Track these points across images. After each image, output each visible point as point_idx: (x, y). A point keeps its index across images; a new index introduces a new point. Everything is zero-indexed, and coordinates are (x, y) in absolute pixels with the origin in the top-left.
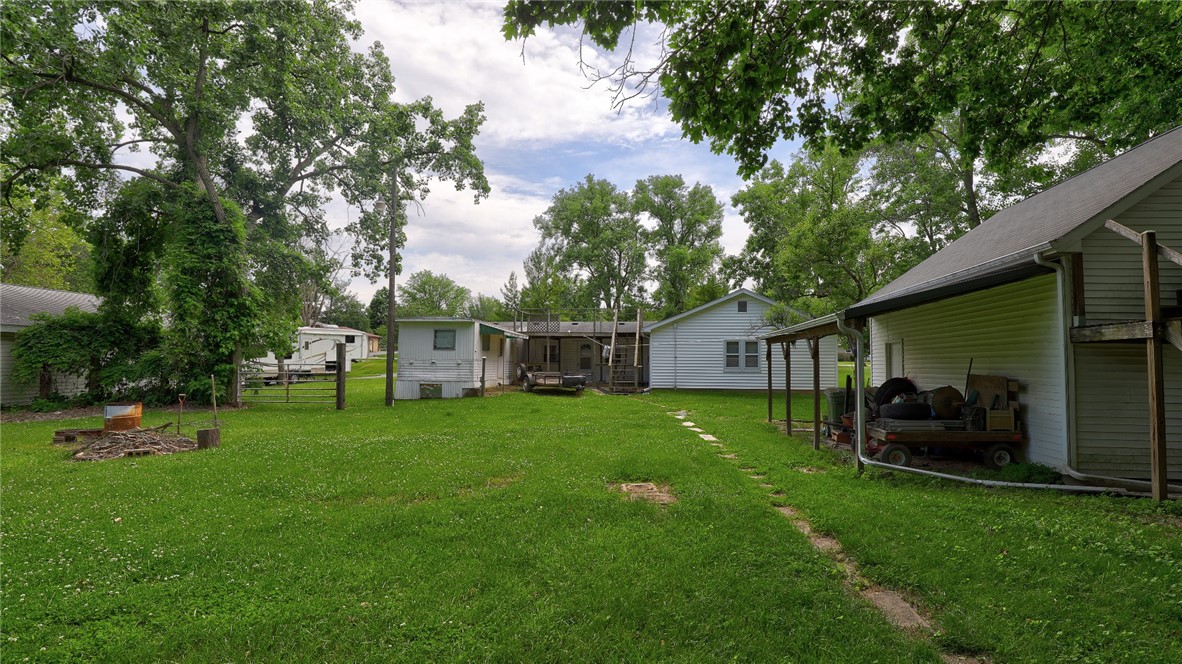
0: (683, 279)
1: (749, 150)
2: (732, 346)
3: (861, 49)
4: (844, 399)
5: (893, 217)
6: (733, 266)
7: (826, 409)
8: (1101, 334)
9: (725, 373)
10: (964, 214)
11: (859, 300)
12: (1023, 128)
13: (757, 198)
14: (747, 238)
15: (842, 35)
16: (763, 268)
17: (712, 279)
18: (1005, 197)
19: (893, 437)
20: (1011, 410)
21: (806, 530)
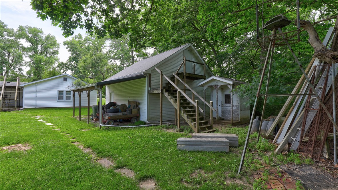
0: (41, 67)
1: (67, 28)
2: (61, 93)
3: (105, 9)
4: (97, 109)
5: (115, 59)
6: (62, 65)
7: (92, 112)
8: (153, 92)
9: (57, 102)
10: (131, 61)
11: (103, 80)
12: (142, 43)
13: (73, 44)
14: (69, 57)
15: (100, 3)
16: (74, 68)
17: (54, 69)
18: (140, 58)
19: (110, 118)
20: (137, 109)
21: (82, 147)
